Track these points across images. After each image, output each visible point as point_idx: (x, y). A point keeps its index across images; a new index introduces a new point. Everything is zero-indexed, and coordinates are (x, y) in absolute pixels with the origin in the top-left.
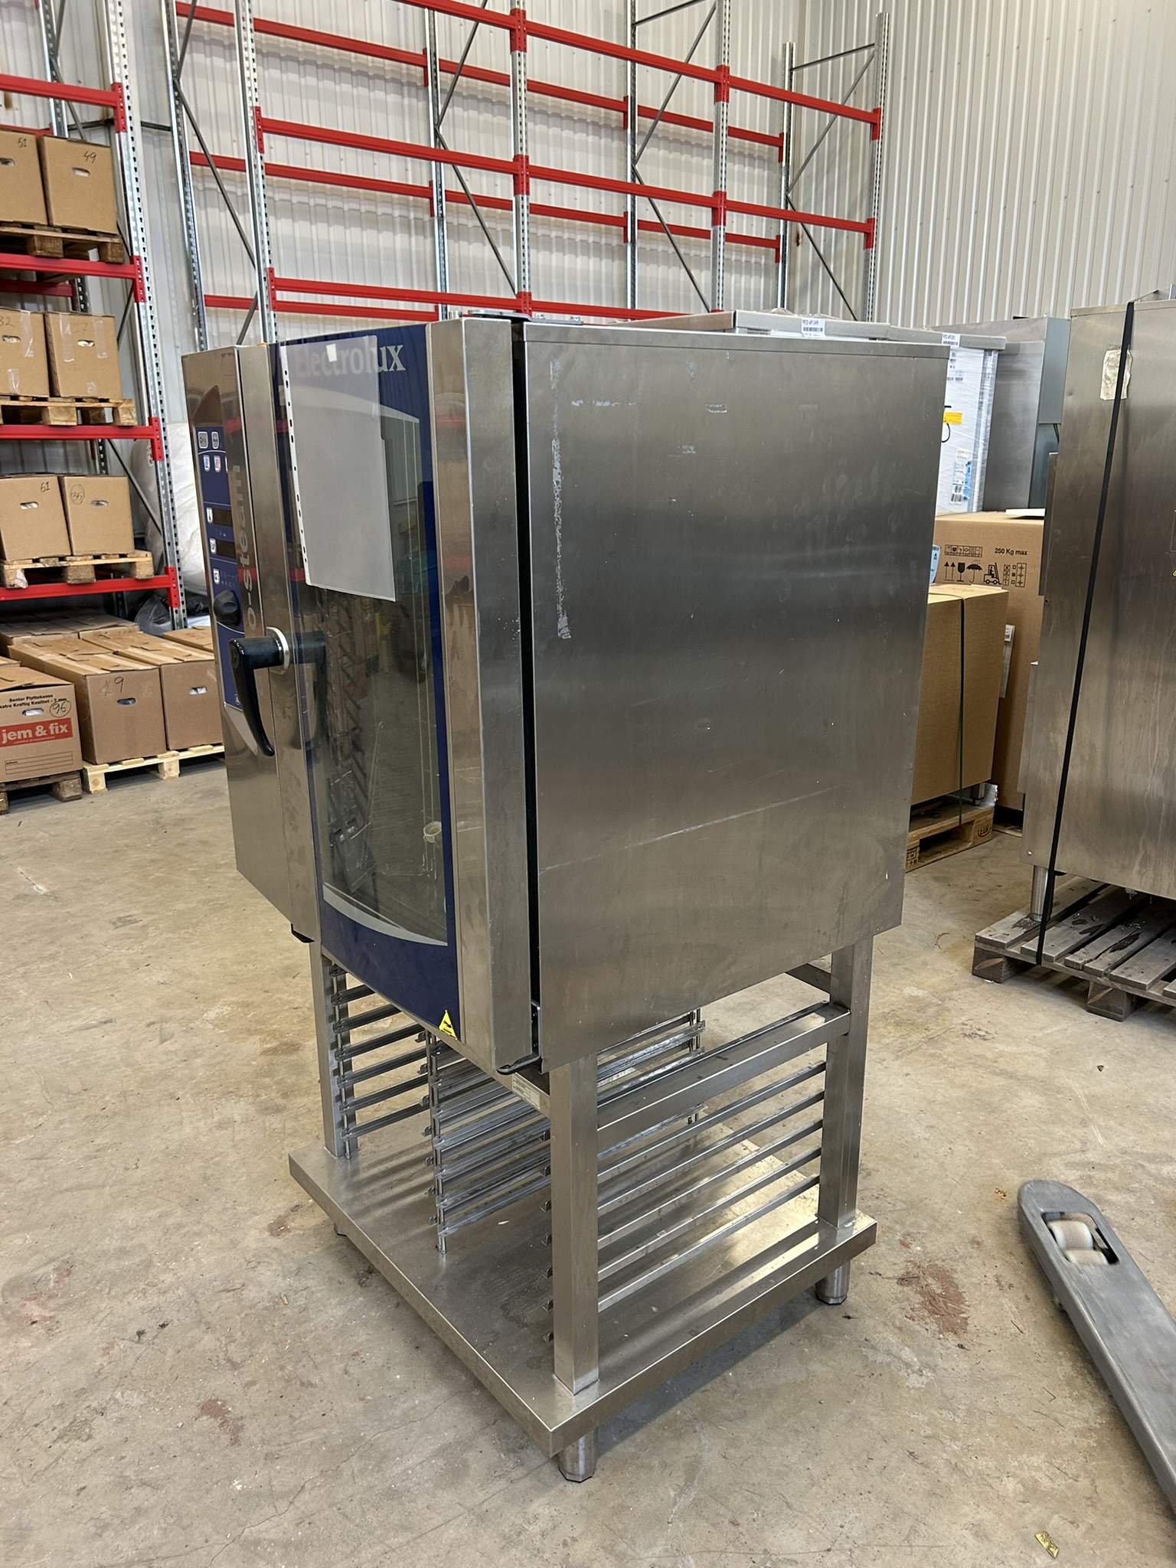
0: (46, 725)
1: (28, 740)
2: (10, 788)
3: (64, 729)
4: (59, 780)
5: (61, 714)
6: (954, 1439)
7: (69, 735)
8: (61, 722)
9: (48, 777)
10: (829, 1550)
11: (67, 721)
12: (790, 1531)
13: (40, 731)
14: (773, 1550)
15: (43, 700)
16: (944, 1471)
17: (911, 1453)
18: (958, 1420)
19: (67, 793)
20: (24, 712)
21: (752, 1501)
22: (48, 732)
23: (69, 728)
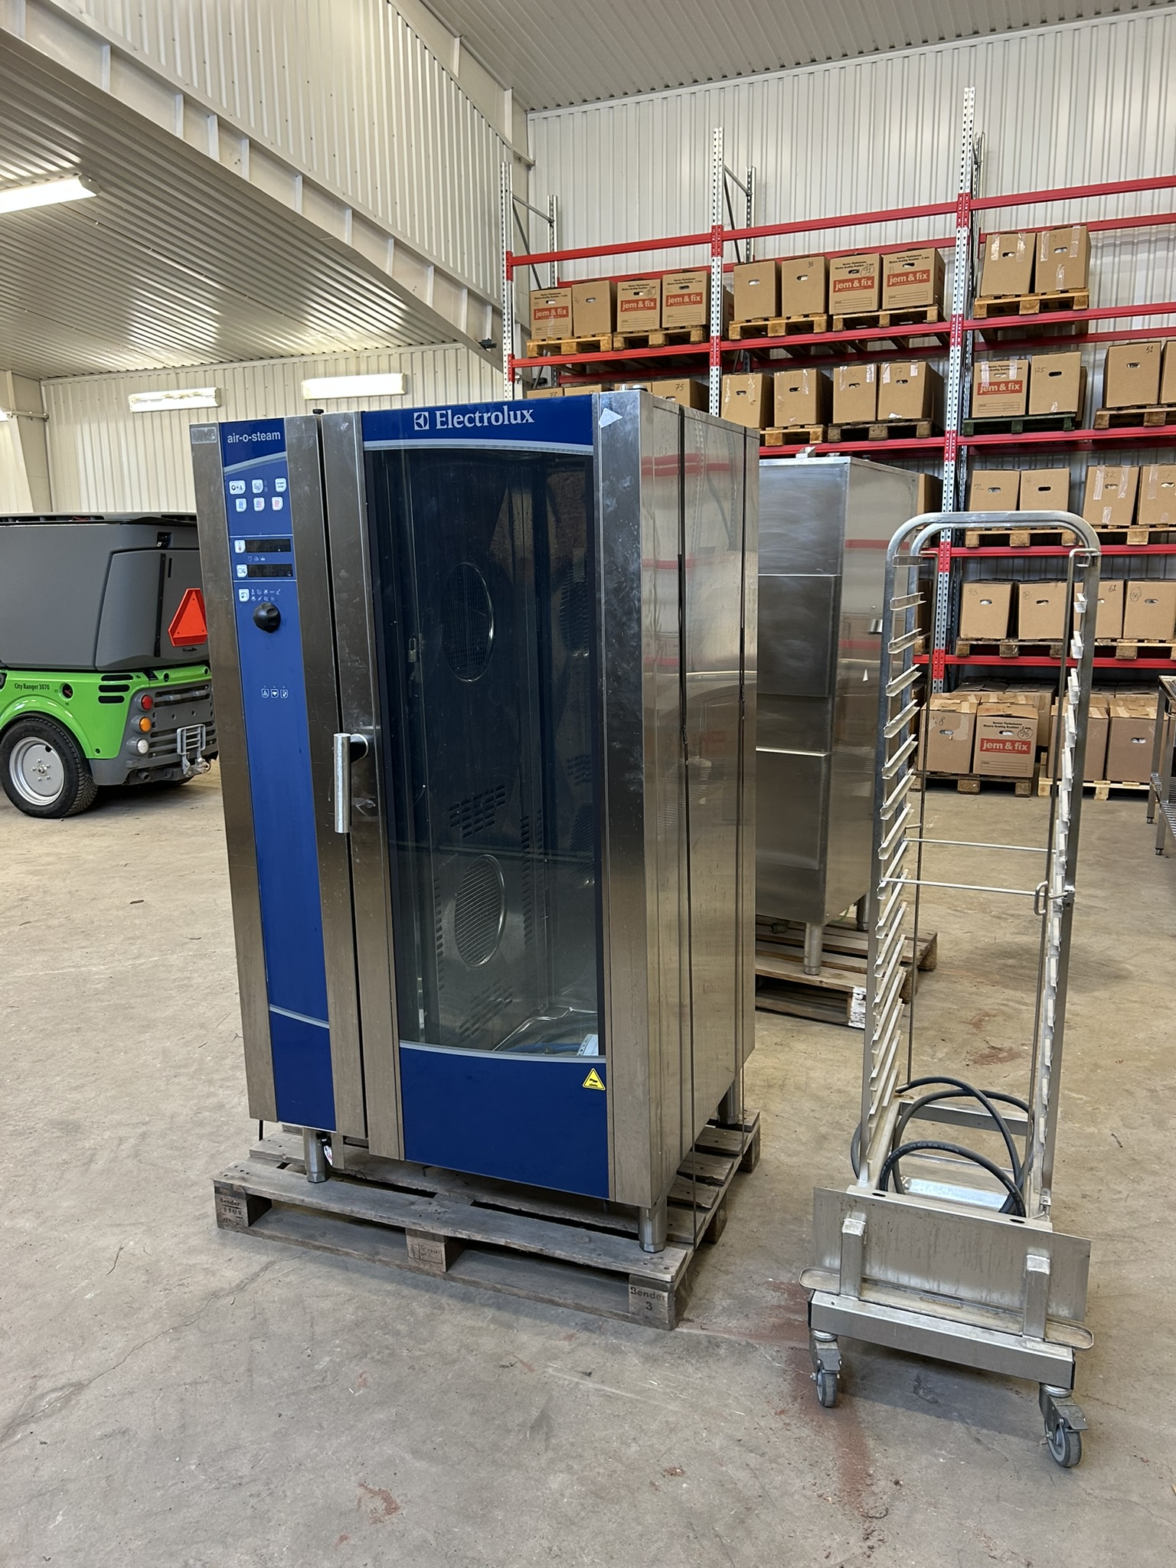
0: (1013, 742)
1: (999, 750)
2: (983, 779)
3: (1025, 748)
4: (1015, 781)
5: (1025, 737)
7: (1028, 752)
8: (1024, 743)
9: (1009, 777)
11: (1028, 743)
13: (1008, 746)
15: (1015, 726)
19: (1018, 791)
20: (1001, 732)
22: (1014, 747)
23: (1029, 748)
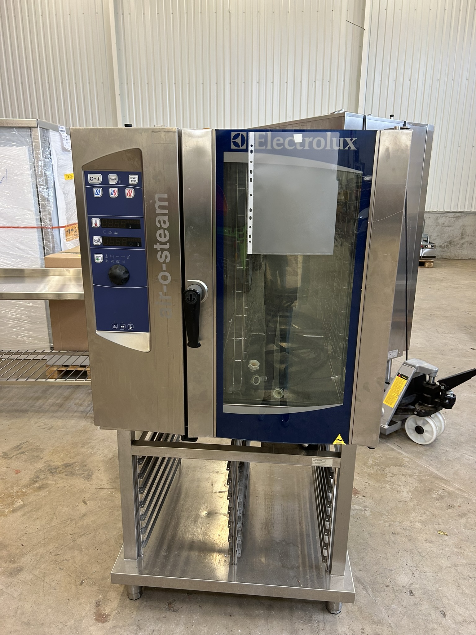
6: (394, 522)
10: (413, 573)
12: (400, 577)
14: (404, 585)
16: (404, 532)
17: (392, 533)
18: (388, 516)
21: (382, 577)
